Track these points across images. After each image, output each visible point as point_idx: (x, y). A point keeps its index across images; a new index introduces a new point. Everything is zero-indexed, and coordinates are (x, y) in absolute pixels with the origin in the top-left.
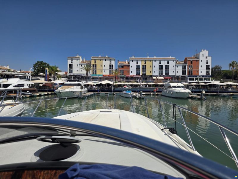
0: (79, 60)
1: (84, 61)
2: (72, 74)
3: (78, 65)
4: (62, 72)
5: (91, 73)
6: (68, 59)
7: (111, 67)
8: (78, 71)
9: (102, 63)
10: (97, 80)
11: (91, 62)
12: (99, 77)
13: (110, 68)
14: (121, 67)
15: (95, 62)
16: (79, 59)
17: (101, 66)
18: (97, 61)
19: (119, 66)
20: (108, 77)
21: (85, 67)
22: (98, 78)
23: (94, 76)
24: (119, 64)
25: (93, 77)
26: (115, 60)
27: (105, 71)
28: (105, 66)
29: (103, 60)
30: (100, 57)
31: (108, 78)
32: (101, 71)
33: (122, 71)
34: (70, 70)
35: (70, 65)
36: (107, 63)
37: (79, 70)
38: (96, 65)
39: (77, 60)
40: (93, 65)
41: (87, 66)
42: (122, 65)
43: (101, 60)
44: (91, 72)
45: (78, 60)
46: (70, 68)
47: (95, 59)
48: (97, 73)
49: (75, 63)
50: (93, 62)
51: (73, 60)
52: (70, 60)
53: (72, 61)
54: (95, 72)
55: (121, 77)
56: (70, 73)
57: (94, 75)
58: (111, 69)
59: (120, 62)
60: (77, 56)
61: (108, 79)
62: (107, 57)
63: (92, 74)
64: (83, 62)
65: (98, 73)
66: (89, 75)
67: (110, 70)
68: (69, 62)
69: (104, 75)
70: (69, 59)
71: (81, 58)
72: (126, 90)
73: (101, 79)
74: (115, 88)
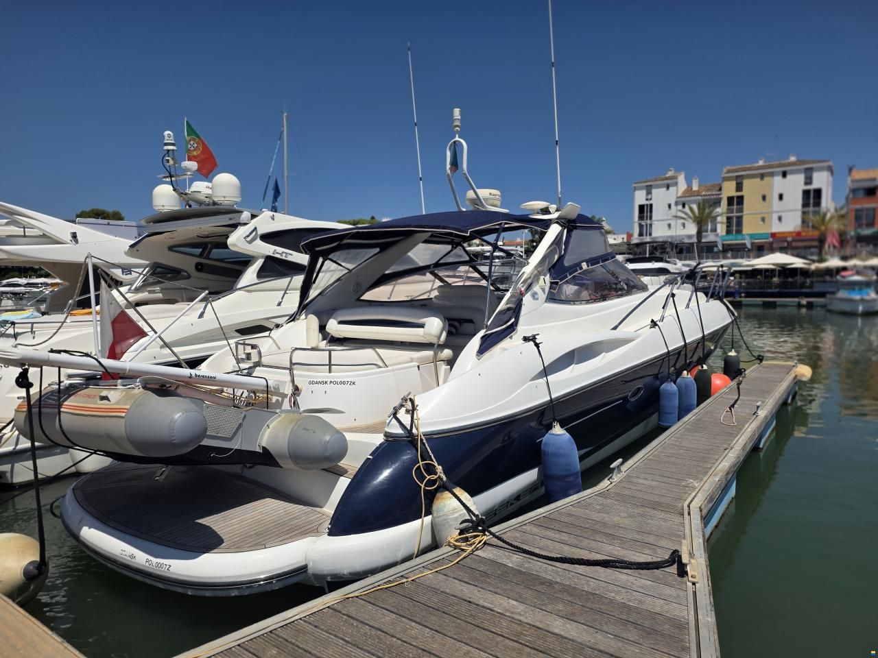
0: (675, 188)
1: (695, 188)
2: (648, 239)
3: (670, 206)
4: (615, 236)
5: (719, 230)
6: (635, 189)
7: (812, 198)
8: (669, 226)
9: (771, 186)
10: (742, 257)
11: (720, 189)
12: (752, 244)
13: (805, 205)
14: (861, 193)
15: (739, 187)
16: (676, 184)
17: (764, 198)
18: (746, 183)
19: (854, 191)
20: (793, 241)
21: (691, 209)
22: (749, 246)
23: (733, 240)
24: (853, 181)
25: (729, 245)
26: (830, 169)
27: (780, 219)
28: (781, 197)
29: (772, 175)
30: (761, 163)
31: (794, 244)
32: (763, 220)
33: (868, 210)
34: (641, 226)
35: (641, 208)
36: (794, 186)
37: (672, 223)
38: (740, 200)
39: (668, 187)
40: (730, 200)
41: (699, 208)
42: (870, 184)
43: (762, 176)
44: (719, 226)
45: (671, 188)
46: (641, 217)
47: (737, 177)
48: (747, 229)
49: (661, 198)
50: (729, 189)
51: (654, 191)
52: (644, 192)
53: (649, 193)
54: (734, 224)
55: (861, 239)
56: (641, 234)
57: (731, 237)
58: (811, 209)
59: (859, 175)
60: (670, 174)
61: (796, 248)
62: (793, 159)
63: (724, 233)
64: (689, 192)
65: (752, 228)
66: (709, 237)
67: (804, 213)
68: (640, 198)
69: (773, 235)
70: (641, 188)
71: (681, 179)
72: (853, 285)
73: (760, 250)
74: (812, 282)
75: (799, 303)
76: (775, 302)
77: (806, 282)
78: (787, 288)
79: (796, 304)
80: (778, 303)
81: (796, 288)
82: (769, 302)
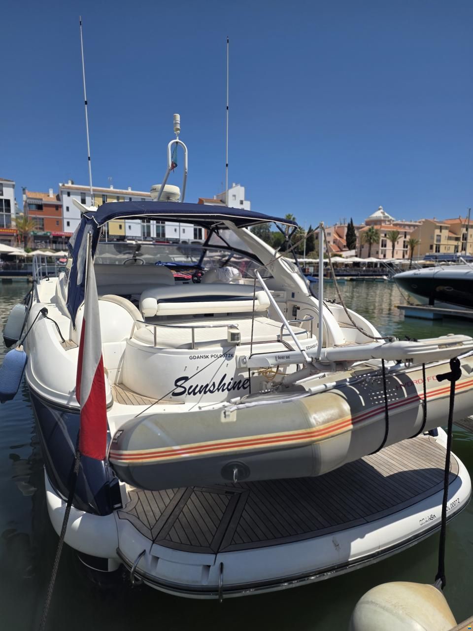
7: (3, 205)
19: (29, 205)
24: (28, 198)
33: (40, 218)
58: (4, 213)
59: (29, 194)
74: (26, 265)
75: (28, 279)
76: (11, 279)
77: (21, 266)
78: (9, 270)
79: (26, 280)
80: (13, 280)
81: (15, 269)
82: (7, 279)
